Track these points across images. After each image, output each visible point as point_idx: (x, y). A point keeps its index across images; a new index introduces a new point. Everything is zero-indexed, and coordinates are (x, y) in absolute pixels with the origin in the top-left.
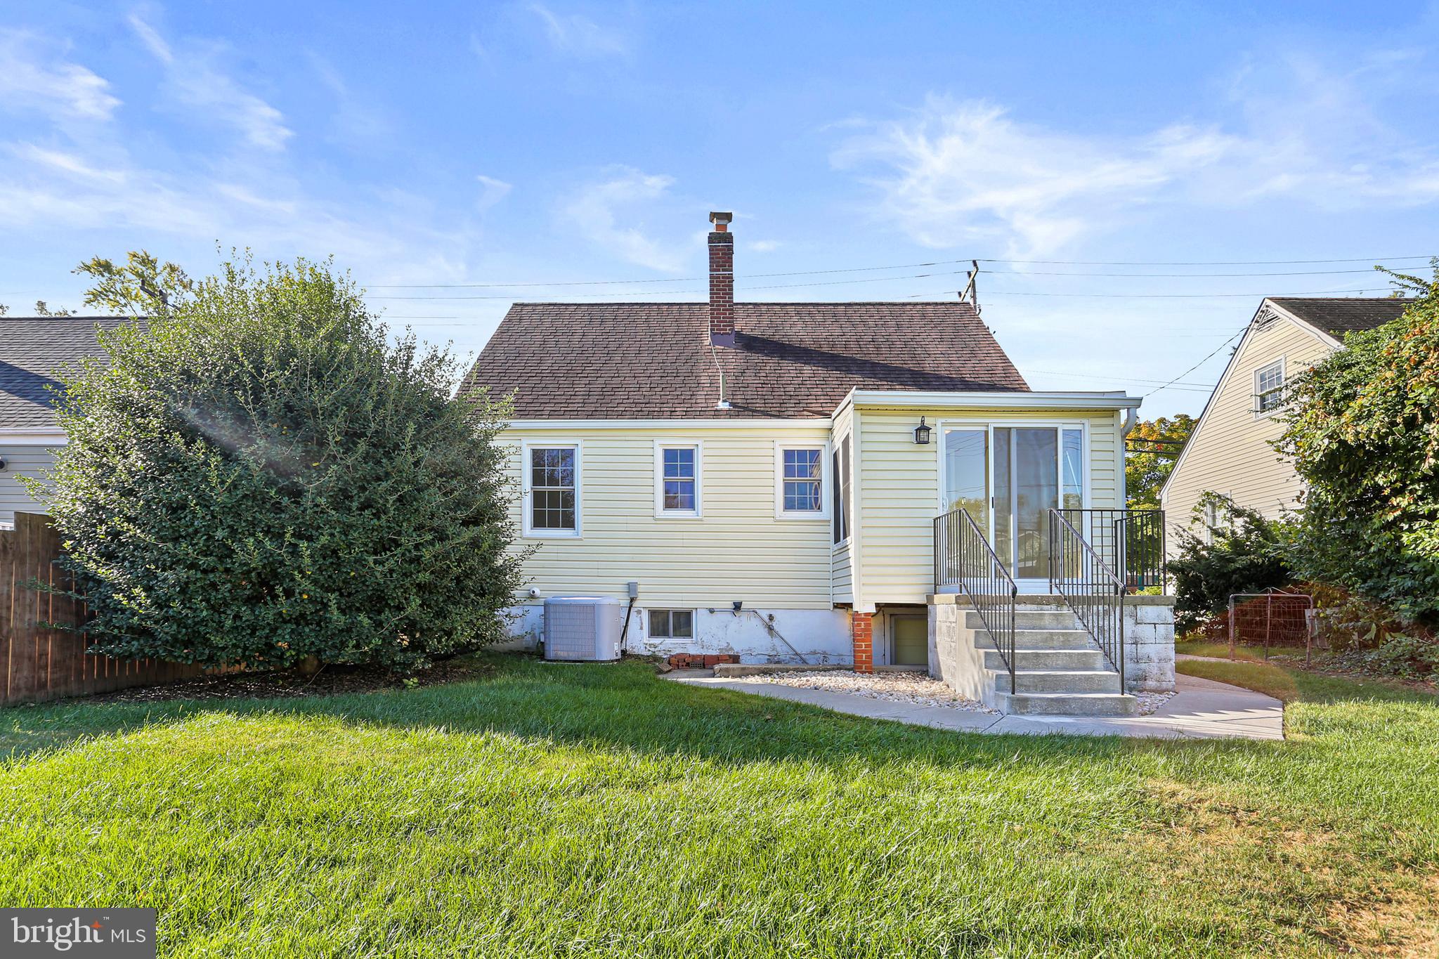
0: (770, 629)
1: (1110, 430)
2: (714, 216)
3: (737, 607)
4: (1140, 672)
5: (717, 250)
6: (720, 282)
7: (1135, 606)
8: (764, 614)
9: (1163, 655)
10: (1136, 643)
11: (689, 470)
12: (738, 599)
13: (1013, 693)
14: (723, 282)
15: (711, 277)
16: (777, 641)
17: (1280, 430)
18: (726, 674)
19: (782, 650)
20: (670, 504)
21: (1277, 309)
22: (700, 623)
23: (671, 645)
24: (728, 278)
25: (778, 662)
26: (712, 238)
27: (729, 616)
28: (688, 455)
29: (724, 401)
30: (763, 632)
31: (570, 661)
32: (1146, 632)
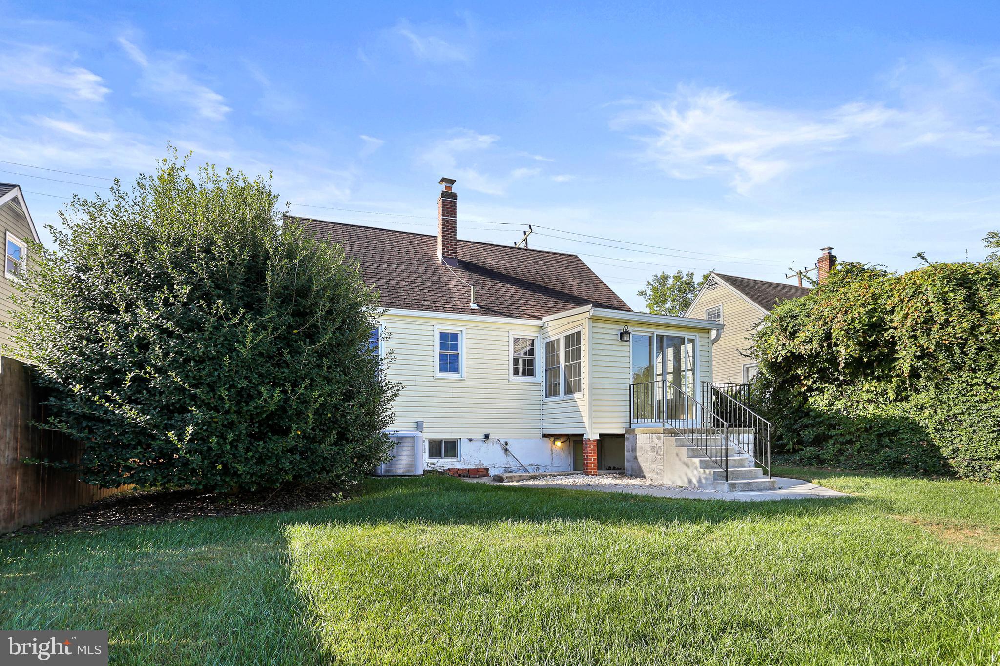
0: (506, 450)
1: (707, 340)
2: (443, 180)
3: (487, 437)
5: (447, 203)
6: (448, 224)
7: (739, 434)
8: (503, 441)
10: (740, 453)
11: (456, 347)
12: (487, 432)
13: (727, 481)
14: (450, 224)
15: (443, 219)
16: (510, 458)
17: (749, 344)
18: (510, 480)
19: (513, 465)
20: (443, 369)
21: (718, 279)
22: (463, 448)
23: (444, 463)
24: (454, 222)
25: (511, 472)
26: (444, 194)
27: (481, 443)
28: (455, 337)
29: (474, 303)
30: (502, 452)
31: (399, 476)
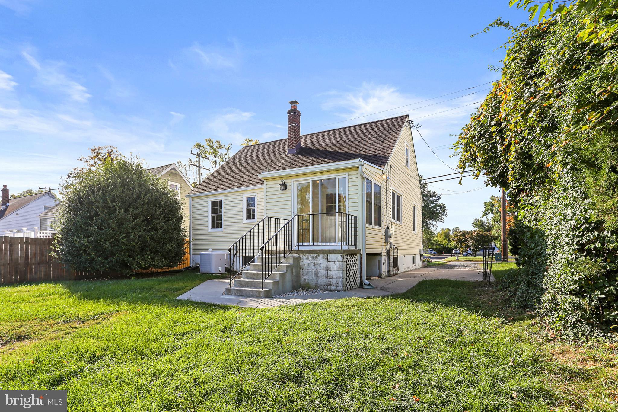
1: (356, 176)
4: (329, 283)
5: (290, 116)
7: (327, 254)
9: (338, 275)
10: (327, 270)
14: (292, 128)
32: (331, 265)
